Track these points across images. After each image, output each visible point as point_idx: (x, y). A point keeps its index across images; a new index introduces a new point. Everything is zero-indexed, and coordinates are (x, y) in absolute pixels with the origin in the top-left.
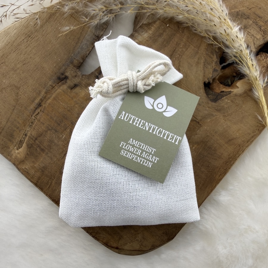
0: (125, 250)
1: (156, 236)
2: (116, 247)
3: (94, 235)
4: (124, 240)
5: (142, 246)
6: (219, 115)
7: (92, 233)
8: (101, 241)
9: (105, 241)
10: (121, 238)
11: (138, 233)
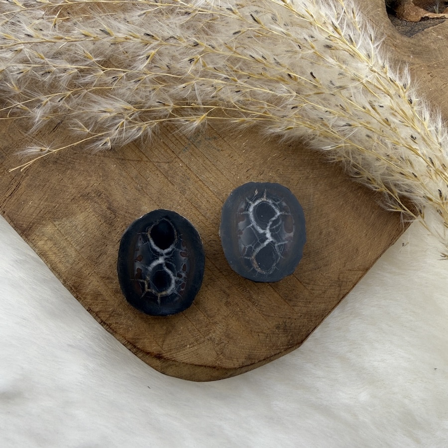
0: (176, 363)
1: (257, 332)
2: (156, 353)
3: (104, 319)
4: (178, 336)
5: (221, 356)
6: (418, 64)
7: (100, 311)
8: (120, 335)
9: (130, 335)
10: (170, 332)
11: (216, 323)
